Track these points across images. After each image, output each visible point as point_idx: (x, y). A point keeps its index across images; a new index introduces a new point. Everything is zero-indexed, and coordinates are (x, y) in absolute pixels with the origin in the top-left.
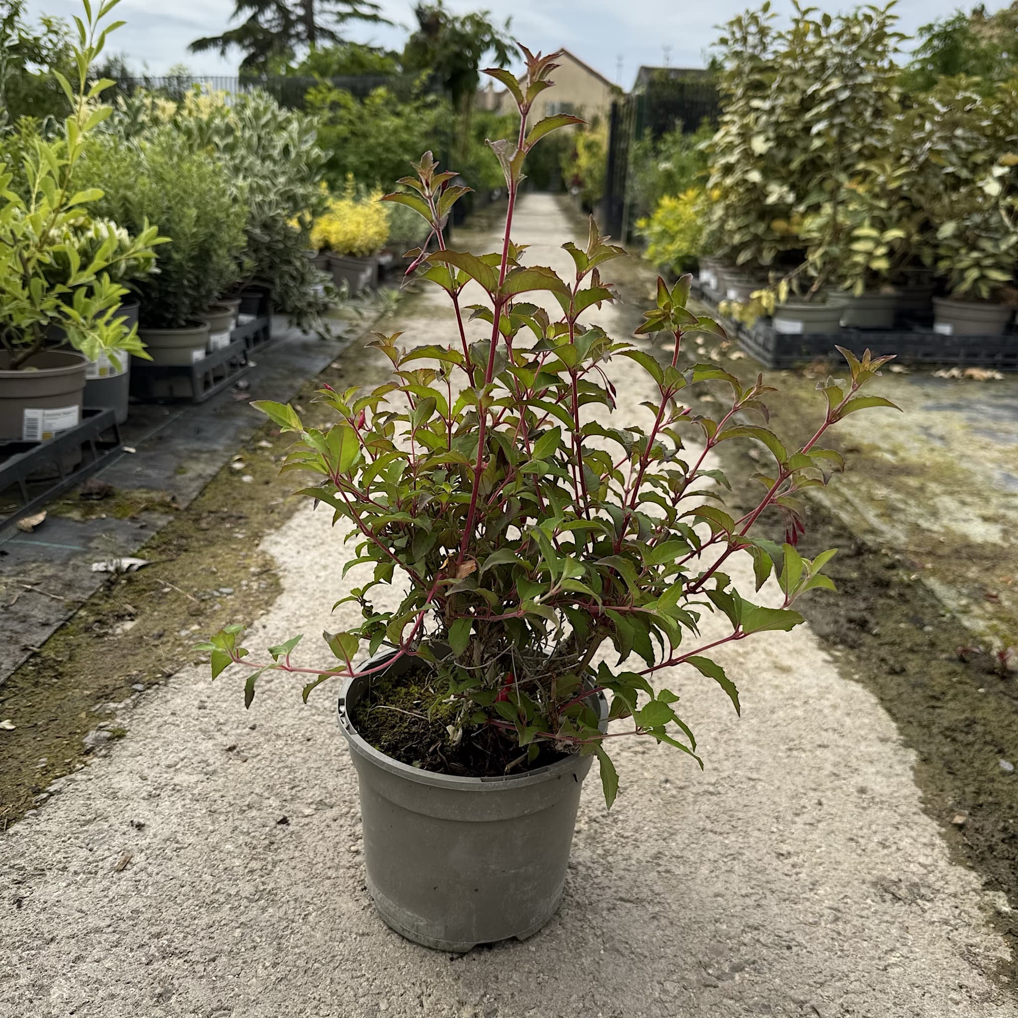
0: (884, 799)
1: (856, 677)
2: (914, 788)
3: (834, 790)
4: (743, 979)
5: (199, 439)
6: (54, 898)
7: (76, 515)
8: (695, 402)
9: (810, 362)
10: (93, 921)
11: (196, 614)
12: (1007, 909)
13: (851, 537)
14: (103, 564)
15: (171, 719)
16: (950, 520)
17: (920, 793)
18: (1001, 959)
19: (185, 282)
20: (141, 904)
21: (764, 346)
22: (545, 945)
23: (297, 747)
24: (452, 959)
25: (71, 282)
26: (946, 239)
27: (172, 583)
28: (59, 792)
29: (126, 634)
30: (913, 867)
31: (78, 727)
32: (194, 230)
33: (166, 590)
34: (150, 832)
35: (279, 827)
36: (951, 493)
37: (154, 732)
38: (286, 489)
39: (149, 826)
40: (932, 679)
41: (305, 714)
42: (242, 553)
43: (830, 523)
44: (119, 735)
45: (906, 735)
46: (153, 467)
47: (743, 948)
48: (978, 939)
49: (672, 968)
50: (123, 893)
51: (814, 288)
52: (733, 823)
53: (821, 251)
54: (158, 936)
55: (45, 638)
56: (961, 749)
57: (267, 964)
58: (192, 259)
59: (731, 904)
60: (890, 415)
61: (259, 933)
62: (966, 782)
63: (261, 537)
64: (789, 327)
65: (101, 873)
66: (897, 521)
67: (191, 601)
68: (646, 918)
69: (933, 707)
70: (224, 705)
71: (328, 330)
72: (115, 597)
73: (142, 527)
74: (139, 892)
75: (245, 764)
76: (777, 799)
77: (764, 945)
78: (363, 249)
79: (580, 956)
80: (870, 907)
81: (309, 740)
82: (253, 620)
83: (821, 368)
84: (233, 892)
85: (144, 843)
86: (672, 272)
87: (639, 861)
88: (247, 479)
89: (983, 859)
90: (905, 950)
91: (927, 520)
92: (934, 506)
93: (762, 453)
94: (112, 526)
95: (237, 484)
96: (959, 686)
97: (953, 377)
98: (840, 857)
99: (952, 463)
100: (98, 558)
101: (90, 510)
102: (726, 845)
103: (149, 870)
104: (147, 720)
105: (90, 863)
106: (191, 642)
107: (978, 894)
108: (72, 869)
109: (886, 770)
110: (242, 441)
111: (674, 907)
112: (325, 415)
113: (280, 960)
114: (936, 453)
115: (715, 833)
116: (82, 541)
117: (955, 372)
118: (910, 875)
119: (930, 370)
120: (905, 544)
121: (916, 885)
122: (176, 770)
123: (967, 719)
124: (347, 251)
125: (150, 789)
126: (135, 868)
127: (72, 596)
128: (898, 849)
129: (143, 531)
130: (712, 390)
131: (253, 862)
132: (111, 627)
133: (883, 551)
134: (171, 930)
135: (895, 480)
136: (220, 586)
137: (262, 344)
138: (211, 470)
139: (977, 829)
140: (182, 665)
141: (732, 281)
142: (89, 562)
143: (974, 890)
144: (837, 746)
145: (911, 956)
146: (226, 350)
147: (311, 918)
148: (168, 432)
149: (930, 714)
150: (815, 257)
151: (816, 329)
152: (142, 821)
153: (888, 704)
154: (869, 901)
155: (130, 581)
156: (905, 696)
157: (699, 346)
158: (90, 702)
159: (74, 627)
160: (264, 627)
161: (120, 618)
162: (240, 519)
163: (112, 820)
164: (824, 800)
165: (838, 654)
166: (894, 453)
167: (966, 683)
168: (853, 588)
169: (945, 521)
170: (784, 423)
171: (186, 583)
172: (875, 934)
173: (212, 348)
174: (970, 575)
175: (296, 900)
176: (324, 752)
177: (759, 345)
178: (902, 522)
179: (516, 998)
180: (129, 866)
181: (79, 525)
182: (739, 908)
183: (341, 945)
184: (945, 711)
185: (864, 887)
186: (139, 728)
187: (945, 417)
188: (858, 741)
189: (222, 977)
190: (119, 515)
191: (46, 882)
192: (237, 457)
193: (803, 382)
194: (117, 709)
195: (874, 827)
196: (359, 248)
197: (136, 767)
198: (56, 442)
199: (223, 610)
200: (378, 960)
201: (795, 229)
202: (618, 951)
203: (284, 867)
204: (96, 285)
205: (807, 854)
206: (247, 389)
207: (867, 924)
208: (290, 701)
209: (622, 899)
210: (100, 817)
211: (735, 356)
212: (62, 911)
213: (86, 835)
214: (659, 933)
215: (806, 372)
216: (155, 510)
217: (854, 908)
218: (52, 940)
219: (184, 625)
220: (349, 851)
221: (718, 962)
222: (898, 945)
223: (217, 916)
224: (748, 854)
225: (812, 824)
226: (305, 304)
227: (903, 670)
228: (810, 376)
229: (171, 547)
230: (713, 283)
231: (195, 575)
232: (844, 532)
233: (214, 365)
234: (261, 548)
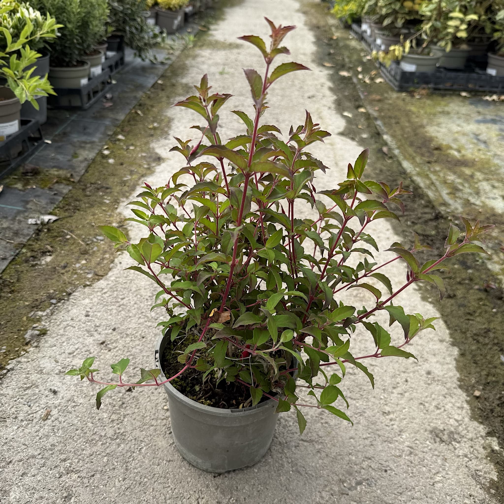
0: (439, 378)
1: (430, 300)
2: (455, 372)
3: (414, 372)
4: (361, 489)
5: (85, 134)
6: (10, 437)
7: (19, 186)
8: (355, 112)
9: (418, 88)
10: (31, 452)
11: (85, 253)
12: (497, 448)
13: (433, 207)
14: (34, 220)
15: (71, 323)
16: (486, 198)
17: (458, 375)
18: (492, 480)
19: (75, 41)
20: (56, 441)
21: (394, 77)
22: (262, 469)
23: (137, 342)
24: (215, 477)
25: (8, 50)
26: (500, 19)
27: (71, 232)
28: (12, 369)
29: (47, 264)
30: (452, 421)
31: (22, 326)
32: (79, 10)
33: (68, 237)
34: (60, 395)
35: (127, 393)
36: (487, 180)
37: (61, 332)
38: (133, 169)
39: (60, 392)
40: (469, 302)
41: (141, 320)
42: (109, 214)
43: (422, 199)
44: (43, 333)
45: (454, 338)
46: (60, 153)
47: (363, 471)
48: (481, 467)
49: (326, 483)
50: (46, 434)
51: (424, 45)
52: (361, 393)
53: (430, 24)
54: (65, 460)
55: (4, 267)
56: (481, 347)
57: (121, 479)
58: (78, 27)
59: (358, 444)
60: (459, 125)
61: (116, 460)
62: (482, 368)
63: (118, 203)
64: (409, 68)
65: (35, 421)
66: (457, 197)
67: (82, 245)
68: (314, 452)
69: (468, 320)
70: (99, 314)
71: (156, 59)
72: (41, 240)
73: (55, 194)
74: (55, 433)
75: (109, 353)
76: (384, 378)
77: (373, 469)
78: (176, 6)
79: (280, 476)
80: (428, 446)
81: (143, 337)
82: (114, 258)
83: (424, 92)
84: (103, 434)
85: (57, 402)
86: (346, 22)
87: (312, 417)
88: (111, 161)
89: (488, 417)
90: (444, 472)
91: (474, 197)
92: (477, 188)
93: (390, 149)
94: (39, 193)
95: (106, 165)
96: (483, 307)
97: (494, 100)
98: (415, 414)
99: (489, 160)
100: (31, 215)
101: (27, 183)
102: (357, 407)
103: (60, 419)
104: (58, 323)
105: (29, 414)
106: (82, 272)
107: (483, 439)
108: (20, 418)
109: (442, 360)
110: (109, 135)
111: (329, 446)
112: (154, 117)
113: (127, 476)
114: (481, 152)
115: (352, 399)
116: (23, 204)
117: (495, 97)
118: (450, 426)
119: (482, 95)
120: (461, 213)
121: (452, 432)
122: (74, 356)
123: (485, 328)
124: (167, 7)
125: (60, 368)
126: (52, 419)
127: (18, 240)
128: (445, 410)
129: (56, 197)
130: (365, 104)
131: (113, 415)
132: (39, 260)
133: (449, 218)
134: (71, 457)
135: (457, 169)
136: (97, 235)
137: (120, 68)
138: (91, 155)
139: (486, 399)
140: (76, 287)
141: (379, 34)
142: (27, 218)
143: (482, 436)
144: (417, 345)
145: (447, 476)
146: (99, 76)
147: (143, 450)
148: (69, 129)
149: (467, 324)
150: (426, 27)
151: (424, 69)
152: (56, 389)
153: (446, 319)
154: (428, 442)
155: (49, 230)
156: (454, 312)
157: (359, 73)
158: (28, 310)
159: (20, 259)
160: (120, 263)
161: (44, 253)
162: (106, 189)
163: (41, 387)
164: (409, 379)
165: (421, 284)
166: (459, 151)
167: (487, 305)
168: (432, 240)
169: (483, 199)
170: (402, 129)
171: (79, 232)
172: (430, 463)
173: (92, 76)
174: (494, 234)
175: (135, 439)
176: (151, 345)
177: (392, 76)
178: (460, 198)
179: (247, 501)
180: (49, 417)
181: (22, 193)
182: (361, 446)
183: (159, 467)
184: (474, 322)
185: (426, 433)
186: (54, 329)
187: (488, 128)
188: (428, 341)
189: (97, 487)
190: (42, 186)
191: (7, 426)
192: (106, 147)
193: (414, 100)
194: (42, 316)
195: (433, 396)
196: (174, 5)
197: (53, 354)
198: (7, 144)
199: (98, 251)
200: (177, 477)
201: (417, 7)
202: (299, 472)
203: (130, 419)
204: (22, 51)
205: (398, 413)
206: (111, 99)
207: (426, 456)
208: (134, 312)
209: (302, 440)
210: (34, 385)
211: (378, 80)
212: (15, 444)
213: (27, 396)
214: (320, 461)
215: (416, 94)
216: (61, 183)
217: (419, 447)
218: (10, 462)
219: (78, 260)
220: (163, 409)
221: (349, 480)
222: (441, 469)
223: (94, 449)
224: (368, 413)
225: (401, 394)
226: (143, 44)
227: (455, 296)
228: (418, 97)
229: (71, 208)
230: (369, 32)
231: (83, 227)
232: (430, 204)
233: (93, 87)
234: (118, 210)
